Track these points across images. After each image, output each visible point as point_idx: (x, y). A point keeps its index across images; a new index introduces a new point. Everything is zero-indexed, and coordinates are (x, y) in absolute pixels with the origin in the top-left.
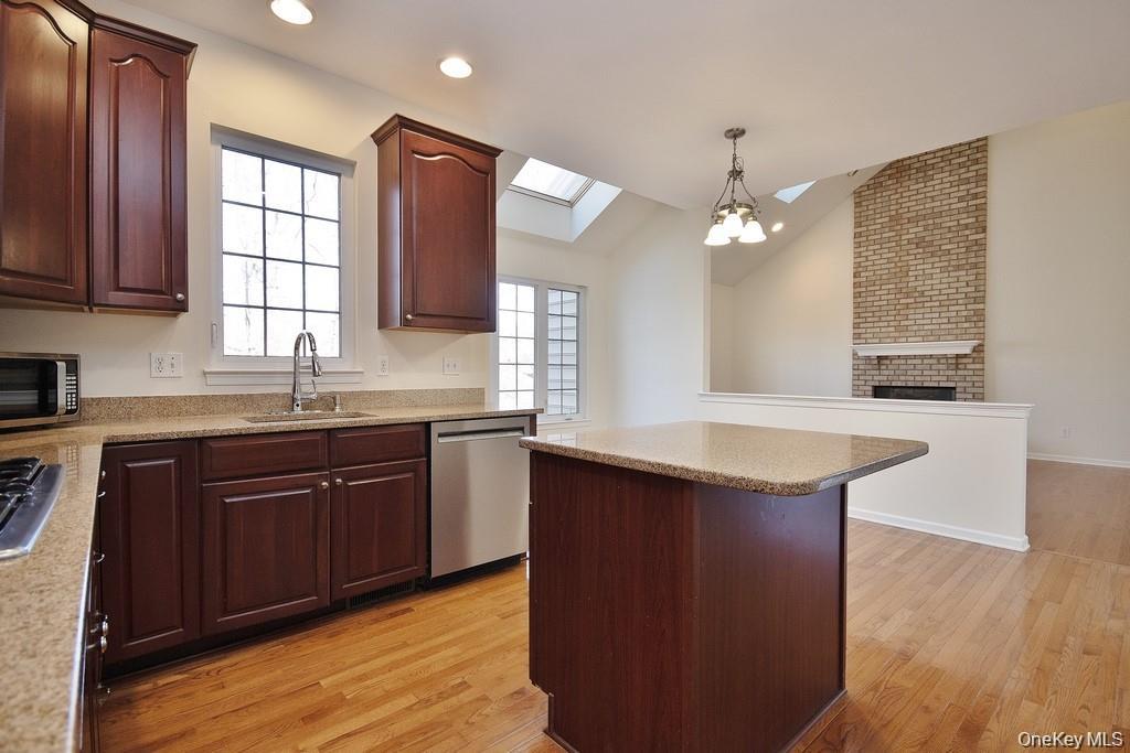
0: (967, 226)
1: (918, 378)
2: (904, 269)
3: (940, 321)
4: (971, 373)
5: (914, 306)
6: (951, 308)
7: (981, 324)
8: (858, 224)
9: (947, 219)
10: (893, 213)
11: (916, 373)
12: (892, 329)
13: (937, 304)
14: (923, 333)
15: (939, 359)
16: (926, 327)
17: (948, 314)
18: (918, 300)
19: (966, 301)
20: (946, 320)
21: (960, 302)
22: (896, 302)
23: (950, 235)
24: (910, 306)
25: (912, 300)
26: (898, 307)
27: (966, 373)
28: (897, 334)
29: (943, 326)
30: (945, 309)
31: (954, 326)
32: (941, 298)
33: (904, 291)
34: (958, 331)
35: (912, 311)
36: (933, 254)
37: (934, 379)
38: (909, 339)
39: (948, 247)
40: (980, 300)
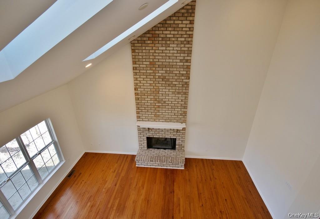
0: (183, 75)
1: (163, 135)
2: (157, 90)
3: (171, 114)
5: (162, 107)
6: (176, 110)
7: (186, 117)
8: (134, 63)
9: (175, 69)
10: (151, 60)
11: (162, 133)
12: (153, 116)
13: (170, 107)
14: (165, 118)
16: (166, 116)
17: (174, 112)
18: (163, 105)
19: (181, 107)
20: (173, 114)
21: (179, 107)
22: (154, 104)
23: (176, 78)
24: (160, 107)
25: (161, 104)
26: (155, 107)
27: (180, 134)
28: (155, 118)
29: (172, 116)
30: (173, 109)
31: (176, 116)
32: (172, 105)
33: (157, 100)
34: (178, 119)
35: (161, 109)
36: (169, 85)
37: (169, 135)
38: (160, 120)
39: (176, 83)
40: (186, 107)
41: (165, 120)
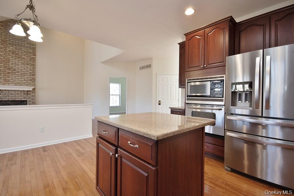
0: (30, 53)
1: (13, 98)
2: (8, 60)
3: (21, 79)
4: (32, 96)
5: (11, 73)
6: (25, 76)
7: (35, 82)
9: (24, 48)
10: (3, 39)
11: (12, 96)
12: (3, 80)
13: (20, 74)
14: (15, 83)
15: (21, 92)
16: (16, 81)
17: (24, 78)
18: (13, 71)
19: (30, 75)
20: (23, 80)
21: (28, 75)
22: (4, 71)
23: (24, 53)
24: (10, 73)
25: (11, 71)
26: (5, 73)
27: (30, 96)
28: (5, 82)
29: (22, 81)
30: (23, 76)
31: (26, 82)
32: (21, 72)
33: (7, 67)
34: (28, 84)
35: (11, 75)
36: (18, 58)
37: (19, 98)
38: (10, 84)
39: (24, 57)
40: (34, 75)
41: (15, 84)
